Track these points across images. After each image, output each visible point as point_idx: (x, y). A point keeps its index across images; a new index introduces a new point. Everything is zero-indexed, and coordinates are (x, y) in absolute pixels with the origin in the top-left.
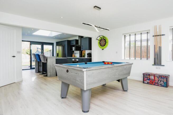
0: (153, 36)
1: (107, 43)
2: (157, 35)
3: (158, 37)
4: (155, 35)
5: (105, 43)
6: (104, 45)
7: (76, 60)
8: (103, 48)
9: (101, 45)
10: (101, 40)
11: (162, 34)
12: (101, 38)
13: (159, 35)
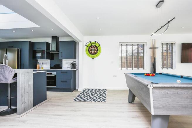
0: (150, 48)
1: (99, 51)
2: (153, 47)
3: (154, 49)
4: (152, 47)
5: (97, 51)
6: (95, 53)
7: (51, 73)
8: (93, 57)
9: (91, 53)
10: (91, 47)
11: (157, 47)
12: (91, 44)
13: (154, 48)
